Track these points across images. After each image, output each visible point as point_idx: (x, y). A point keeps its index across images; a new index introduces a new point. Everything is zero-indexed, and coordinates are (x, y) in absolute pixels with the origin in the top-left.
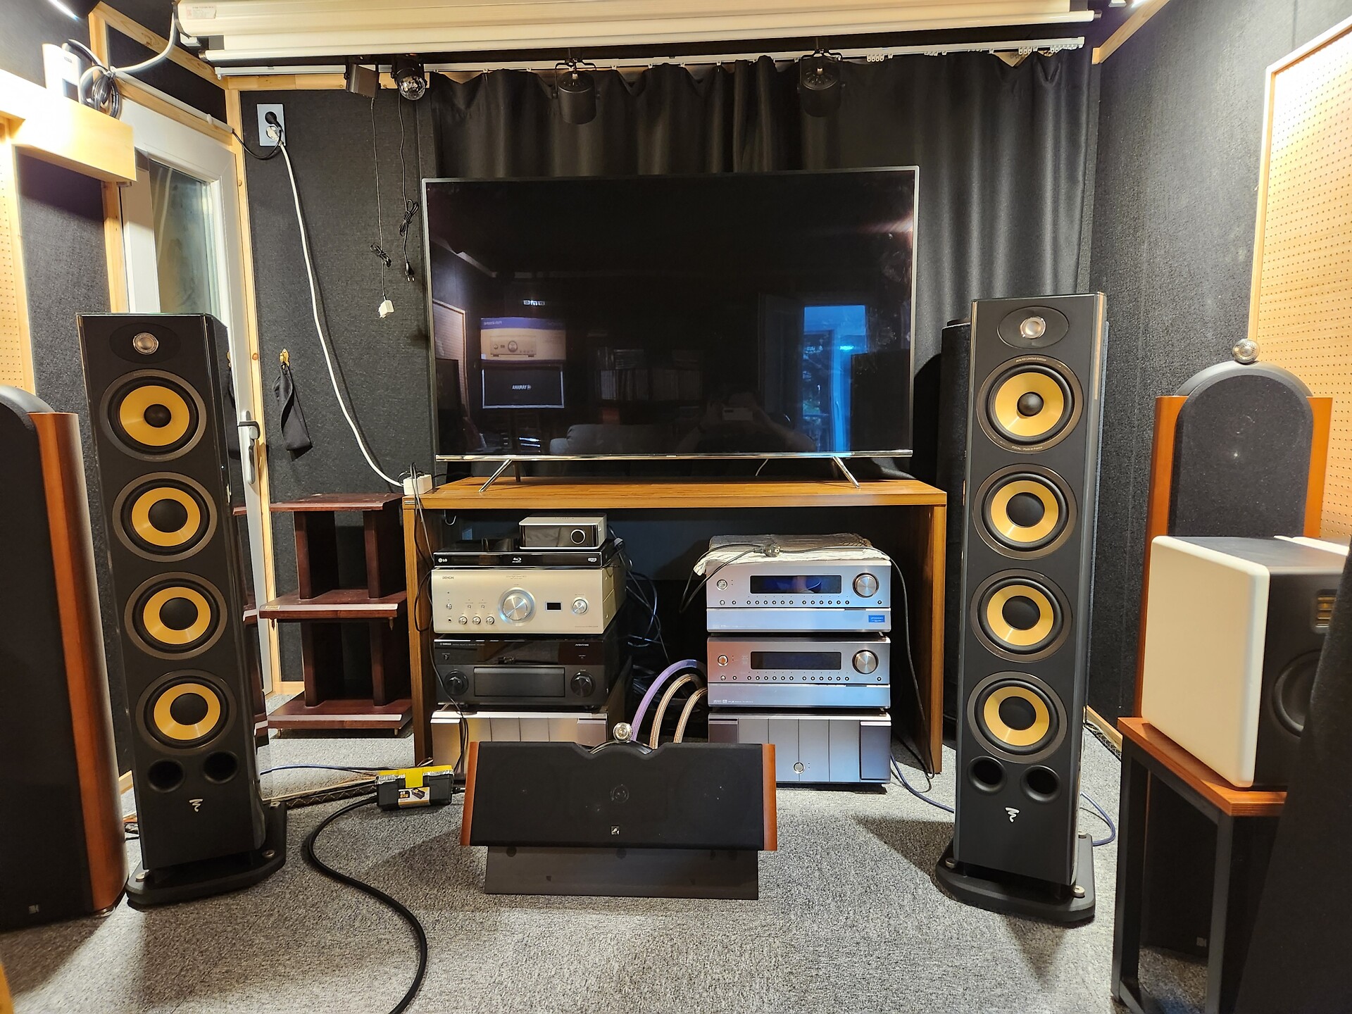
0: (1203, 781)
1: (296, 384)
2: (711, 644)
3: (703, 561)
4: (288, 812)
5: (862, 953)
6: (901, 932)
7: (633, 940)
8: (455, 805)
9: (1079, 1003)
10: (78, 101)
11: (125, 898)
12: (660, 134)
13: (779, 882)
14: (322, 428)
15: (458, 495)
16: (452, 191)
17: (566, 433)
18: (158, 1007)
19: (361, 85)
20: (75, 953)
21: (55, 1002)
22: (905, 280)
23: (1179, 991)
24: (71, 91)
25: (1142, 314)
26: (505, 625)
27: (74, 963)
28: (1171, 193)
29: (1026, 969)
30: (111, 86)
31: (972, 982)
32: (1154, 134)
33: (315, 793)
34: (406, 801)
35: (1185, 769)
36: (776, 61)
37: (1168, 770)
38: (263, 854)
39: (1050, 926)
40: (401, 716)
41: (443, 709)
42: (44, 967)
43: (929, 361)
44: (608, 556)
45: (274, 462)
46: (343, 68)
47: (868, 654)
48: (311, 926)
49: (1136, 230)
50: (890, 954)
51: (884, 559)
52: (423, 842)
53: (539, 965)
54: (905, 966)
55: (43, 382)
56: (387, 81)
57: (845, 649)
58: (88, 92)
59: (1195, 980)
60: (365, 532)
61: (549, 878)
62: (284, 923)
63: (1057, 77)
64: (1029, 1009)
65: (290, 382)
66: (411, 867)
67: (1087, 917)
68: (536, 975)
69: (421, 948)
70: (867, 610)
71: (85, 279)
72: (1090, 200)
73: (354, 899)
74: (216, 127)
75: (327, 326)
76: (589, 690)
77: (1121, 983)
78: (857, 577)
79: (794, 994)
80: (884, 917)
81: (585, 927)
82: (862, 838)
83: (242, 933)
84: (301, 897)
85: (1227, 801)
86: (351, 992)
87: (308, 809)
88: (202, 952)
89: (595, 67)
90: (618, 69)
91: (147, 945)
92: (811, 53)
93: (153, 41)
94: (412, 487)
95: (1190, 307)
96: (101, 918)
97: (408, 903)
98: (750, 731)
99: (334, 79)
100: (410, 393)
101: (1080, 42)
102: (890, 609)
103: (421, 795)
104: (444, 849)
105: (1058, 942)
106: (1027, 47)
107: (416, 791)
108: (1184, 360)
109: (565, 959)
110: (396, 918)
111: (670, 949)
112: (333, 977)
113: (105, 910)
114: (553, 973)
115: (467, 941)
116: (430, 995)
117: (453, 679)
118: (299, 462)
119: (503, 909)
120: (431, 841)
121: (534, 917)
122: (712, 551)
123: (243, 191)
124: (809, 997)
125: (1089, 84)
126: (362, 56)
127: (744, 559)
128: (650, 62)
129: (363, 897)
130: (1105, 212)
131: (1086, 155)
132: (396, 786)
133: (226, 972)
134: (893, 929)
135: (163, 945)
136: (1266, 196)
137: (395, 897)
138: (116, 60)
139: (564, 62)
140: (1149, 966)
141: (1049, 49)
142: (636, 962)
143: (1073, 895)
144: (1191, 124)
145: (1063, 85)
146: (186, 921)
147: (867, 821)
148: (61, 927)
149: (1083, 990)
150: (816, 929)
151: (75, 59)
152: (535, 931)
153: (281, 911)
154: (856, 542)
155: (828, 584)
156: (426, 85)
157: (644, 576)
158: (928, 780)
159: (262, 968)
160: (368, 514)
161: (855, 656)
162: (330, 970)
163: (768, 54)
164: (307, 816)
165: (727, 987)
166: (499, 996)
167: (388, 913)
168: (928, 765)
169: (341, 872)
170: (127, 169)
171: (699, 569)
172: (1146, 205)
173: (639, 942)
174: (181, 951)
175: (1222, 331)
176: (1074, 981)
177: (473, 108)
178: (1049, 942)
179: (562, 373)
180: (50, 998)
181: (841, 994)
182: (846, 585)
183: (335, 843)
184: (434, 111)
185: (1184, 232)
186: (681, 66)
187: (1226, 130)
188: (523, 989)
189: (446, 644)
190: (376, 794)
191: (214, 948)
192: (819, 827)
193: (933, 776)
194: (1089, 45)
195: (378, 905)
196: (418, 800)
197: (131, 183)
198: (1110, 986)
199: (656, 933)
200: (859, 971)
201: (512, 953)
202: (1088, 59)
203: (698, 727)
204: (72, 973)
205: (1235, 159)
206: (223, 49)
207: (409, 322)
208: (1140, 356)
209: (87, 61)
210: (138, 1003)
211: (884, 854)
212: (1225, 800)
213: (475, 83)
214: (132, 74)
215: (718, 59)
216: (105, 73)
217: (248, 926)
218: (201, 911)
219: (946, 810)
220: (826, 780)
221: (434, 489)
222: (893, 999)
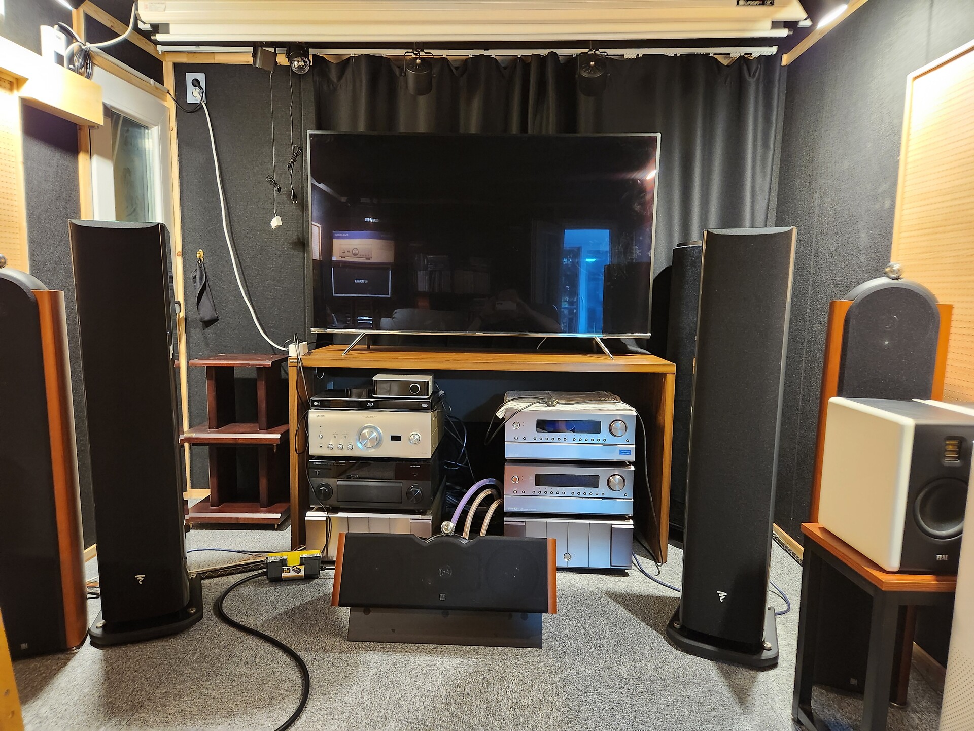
0: (865, 568)
1: (208, 274)
2: (508, 468)
3: (502, 408)
4: (202, 582)
5: (617, 686)
6: (643, 672)
7: (455, 674)
8: (322, 578)
9: (770, 722)
10: (64, 66)
11: (88, 640)
12: (476, 104)
13: (557, 636)
14: (225, 306)
15: (326, 357)
16: (329, 140)
17: (392, 316)
18: (118, 716)
19: (263, 62)
20: (55, 678)
21: (44, 711)
22: (649, 213)
23: (838, 716)
24: (60, 59)
25: (813, 243)
26: (360, 450)
27: (55, 684)
28: (837, 159)
29: (732, 699)
30: (87, 57)
31: (695, 707)
32: (825, 117)
33: (221, 569)
34: (288, 575)
35: (850, 559)
36: (560, 56)
37: (837, 559)
38: (188, 610)
39: (747, 670)
40: (280, 514)
41: (314, 510)
42: (33, 687)
43: (663, 271)
44: (436, 403)
45: (190, 330)
46: (251, 49)
47: (618, 477)
48: (225, 661)
49: (810, 184)
50: (636, 687)
51: (631, 410)
52: (301, 604)
53: (390, 691)
54: (647, 695)
55: (34, 268)
56: (282, 59)
57: (602, 473)
58: (71, 61)
59: (849, 708)
60: (258, 382)
61: (393, 631)
62: (205, 659)
63: (757, 74)
64: (735, 726)
65: (204, 273)
66: (293, 621)
67: (773, 664)
68: (388, 697)
69: (305, 678)
70: (618, 446)
71: (64, 195)
72: (777, 162)
73: (254, 643)
74: (157, 88)
75: (232, 233)
76: (420, 499)
77: (800, 709)
78: (612, 422)
79: (571, 713)
80: (630, 662)
81: (420, 665)
82: (613, 607)
83: (175, 666)
84: (216, 641)
85: (882, 581)
86: (256, 708)
87: (216, 580)
88: (147, 678)
89: (432, 55)
90: (447, 57)
91: (107, 673)
92: (586, 51)
93: (116, 25)
94: (294, 350)
95: (849, 239)
96: (72, 654)
97: (293, 646)
98: (533, 529)
99: (244, 57)
100: (290, 283)
101: (773, 50)
102: (634, 446)
103: (298, 571)
104: (316, 609)
105: (753, 680)
106: (737, 52)
107: (295, 568)
108: (844, 276)
109: (408, 687)
110: (285, 656)
111: (481, 681)
112: (243, 697)
113: (74, 648)
114: (400, 696)
115: (337, 674)
116: (313, 711)
117: (322, 488)
118: (209, 331)
119: (361, 652)
120: (307, 603)
121: (384, 658)
122: (508, 401)
123: (174, 134)
124: (581, 716)
125: (779, 80)
126: (265, 42)
127: (533, 408)
128: (471, 53)
129: (261, 642)
130: (788, 169)
131: (776, 130)
132: (280, 564)
133: (165, 693)
134: (638, 670)
135: (118, 673)
136: (906, 164)
137: (283, 642)
138: (91, 38)
139: (411, 51)
140: (819, 699)
141: (751, 54)
142: (458, 690)
143: (763, 648)
144: (852, 110)
145: (761, 80)
146: (133, 656)
147: (616, 595)
148: (43, 660)
149: (772, 714)
150: (584, 669)
151: (63, 36)
152: (385, 668)
153: (202, 651)
154: (609, 398)
155: (593, 427)
156: (310, 63)
157: (457, 419)
158: (657, 567)
159: (191, 690)
160: (260, 369)
161: (609, 479)
162: (240, 692)
163: (555, 51)
164: (215, 584)
165: (523, 708)
166: (362, 712)
167: (279, 654)
168: (657, 557)
169: (243, 624)
170: (97, 117)
171: (500, 414)
172: (818, 166)
173: (459, 676)
174: (132, 677)
175: (872, 256)
176: (766, 707)
177: (343, 81)
178: (747, 681)
179: (390, 271)
180: (39, 709)
181: (604, 714)
182: (604, 428)
183: (237, 604)
184: (315, 82)
185: (846, 186)
186: (493, 57)
187: (877, 116)
188: (379, 707)
189: (318, 463)
190: (266, 570)
191: (156, 676)
192: (582, 599)
193: (662, 564)
194: (781, 52)
195: (271, 648)
196: (296, 574)
197: (98, 127)
198: (791, 711)
199: (471, 670)
200: (616, 698)
201: (370, 682)
202: (779, 62)
203: (496, 527)
204: (54, 691)
205: (884, 137)
206: (169, 33)
207: (291, 233)
208: (811, 272)
209: (71, 37)
210: (104, 713)
211: (629, 618)
212: (880, 580)
213: (345, 63)
214: (102, 49)
215: (519, 53)
216: (83, 47)
217: (179, 661)
218: (144, 650)
219: (672, 588)
220: (586, 566)
221: (309, 353)
222: (640, 718)
